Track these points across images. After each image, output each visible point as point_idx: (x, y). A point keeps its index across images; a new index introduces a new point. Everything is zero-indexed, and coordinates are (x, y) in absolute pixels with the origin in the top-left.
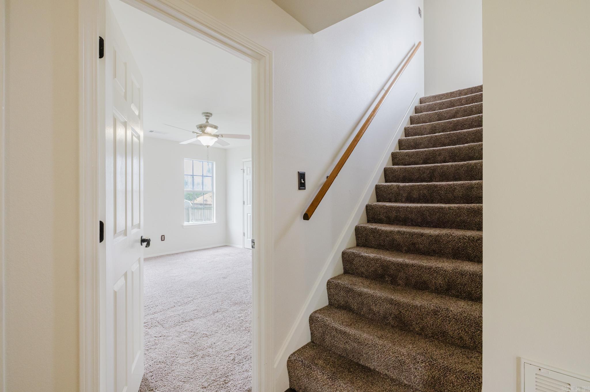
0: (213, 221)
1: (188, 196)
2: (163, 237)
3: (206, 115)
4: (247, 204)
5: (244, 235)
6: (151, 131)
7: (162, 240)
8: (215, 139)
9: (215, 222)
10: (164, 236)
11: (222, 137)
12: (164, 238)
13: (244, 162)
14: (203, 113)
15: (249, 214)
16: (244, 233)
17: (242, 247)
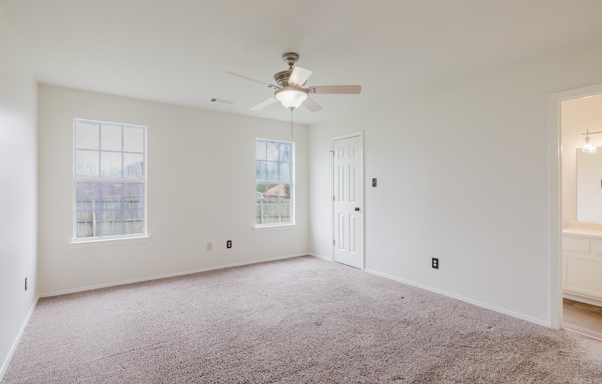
0: (292, 222)
1: (259, 187)
2: (229, 243)
3: (289, 56)
4: (339, 200)
5: (334, 244)
6: (214, 100)
7: (228, 247)
8: (304, 96)
9: (294, 224)
10: (230, 241)
11: (315, 92)
12: (231, 244)
13: (333, 141)
14: (286, 55)
15: (341, 213)
16: (334, 241)
17: (331, 260)
